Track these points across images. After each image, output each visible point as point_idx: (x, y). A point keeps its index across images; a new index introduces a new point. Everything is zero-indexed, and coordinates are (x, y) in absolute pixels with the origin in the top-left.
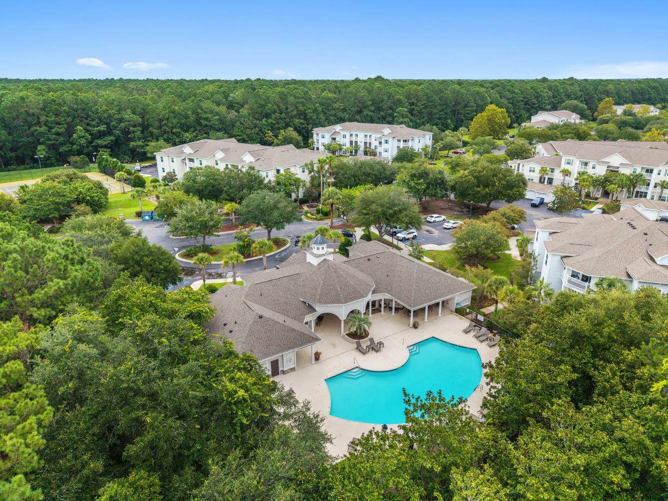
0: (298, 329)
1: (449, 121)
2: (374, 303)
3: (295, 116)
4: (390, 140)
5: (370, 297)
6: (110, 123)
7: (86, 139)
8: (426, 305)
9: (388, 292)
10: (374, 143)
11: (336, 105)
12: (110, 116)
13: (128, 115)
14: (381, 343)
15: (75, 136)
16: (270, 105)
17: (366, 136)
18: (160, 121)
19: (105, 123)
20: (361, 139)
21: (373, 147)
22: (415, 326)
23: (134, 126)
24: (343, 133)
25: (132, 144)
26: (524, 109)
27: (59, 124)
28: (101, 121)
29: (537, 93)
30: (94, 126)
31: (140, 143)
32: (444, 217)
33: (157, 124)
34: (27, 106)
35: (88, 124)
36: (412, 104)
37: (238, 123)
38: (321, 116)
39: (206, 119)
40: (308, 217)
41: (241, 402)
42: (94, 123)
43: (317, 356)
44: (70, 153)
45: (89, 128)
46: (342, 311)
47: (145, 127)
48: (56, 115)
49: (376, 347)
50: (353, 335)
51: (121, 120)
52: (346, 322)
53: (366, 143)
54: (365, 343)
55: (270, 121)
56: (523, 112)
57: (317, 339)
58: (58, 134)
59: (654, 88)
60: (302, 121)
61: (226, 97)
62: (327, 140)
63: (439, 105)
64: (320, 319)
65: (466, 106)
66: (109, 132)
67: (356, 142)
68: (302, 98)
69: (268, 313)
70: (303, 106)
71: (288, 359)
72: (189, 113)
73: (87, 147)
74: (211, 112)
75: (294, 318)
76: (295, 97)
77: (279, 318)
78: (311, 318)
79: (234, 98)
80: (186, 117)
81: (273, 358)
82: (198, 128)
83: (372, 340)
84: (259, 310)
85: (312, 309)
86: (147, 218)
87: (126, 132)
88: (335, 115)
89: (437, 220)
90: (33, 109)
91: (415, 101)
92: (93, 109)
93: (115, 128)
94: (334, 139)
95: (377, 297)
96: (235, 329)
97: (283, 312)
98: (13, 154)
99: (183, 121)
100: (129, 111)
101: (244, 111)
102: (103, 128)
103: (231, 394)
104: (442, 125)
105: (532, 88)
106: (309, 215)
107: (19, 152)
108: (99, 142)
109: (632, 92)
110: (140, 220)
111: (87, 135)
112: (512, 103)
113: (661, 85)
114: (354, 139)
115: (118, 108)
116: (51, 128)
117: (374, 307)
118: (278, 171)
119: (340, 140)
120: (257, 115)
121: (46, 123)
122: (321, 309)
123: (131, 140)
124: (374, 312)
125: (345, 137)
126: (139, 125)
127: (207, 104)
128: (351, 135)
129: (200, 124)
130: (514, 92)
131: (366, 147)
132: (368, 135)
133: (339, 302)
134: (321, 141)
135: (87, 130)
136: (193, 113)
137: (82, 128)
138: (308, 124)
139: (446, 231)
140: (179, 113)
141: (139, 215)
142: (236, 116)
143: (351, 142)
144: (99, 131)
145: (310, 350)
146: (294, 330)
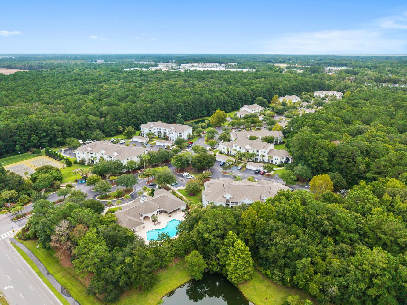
0: (138, 221)
1: (204, 112)
2: (160, 211)
3: (132, 118)
4: (174, 133)
5: (158, 210)
6: (47, 132)
7: (37, 140)
8: (177, 209)
9: (163, 208)
10: (168, 133)
11: (151, 110)
12: (48, 129)
13: (55, 127)
14: (160, 222)
15: (31, 139)
16: (120, 114)
17: (164, 130)
18: (69, 127)
19: (45, 132)
20: (162, 131)
21: (167, 134)
22: (170, 217)
23: (58, 131)
24: (154, 128)
25: (58, 139)
26: (239, 102)
27: (25, 134)
28: (44, 131)
29: (245, 94)
30: (41, 134)
31: (62, 139)
32: (188, 174)
33: (69, 129)
34: (10, 128)
35: (37, 133)
36: (187, 106)
37: (106, 124)
38: (144, 116)
39: (91, 124)
40: (140, 177)
41: (130, 236)
42: (40, 132)
43: (144, 227)
44: (30, 147)
45: (38, 134)
46: (150, 215)
47: (63, 131)
48: (24, 131)
49: (159, 224)
50: (153, 221)
51: (53, 130)
52: (151, 218)
53: (164, 132)
54: (156, 223)
55: (120, 122)
56: (239, 103)
57: (143, 223)
58: (25, 139)
59: (302, 84)
60: (135, 120)
61: (98, 110)
62: (147, 131)
63: (199, 105)
64: (145, 218)
65: (212, 104)
66: (47, 136)
67: (160, 132)
68: (135, 109)
69: (131, 218)
70: (135, 113)
71: (136, 229)
72: (83, 122)
73: (38, 143)
74: (93, 120)
75: (138, 219)
76: (131, 109)
77: (134, 219)
78: (142, 218)
79: (102, 110)
80: (81, 124)
81: (133, 229)
82: (87, 128)
83: (158, 222)
84: (129, 217)
85: (142, 215)
86: (80, 182)
87: (55, 135)
88: (151, 115)
89: (186, 175)
90: (13, 130)
91: (188, 105)
92: (39, 126)
93: (50, 134)
94: (150, 130)
95: (160, 210)
96: (123, 223)
97: (134, 217)
98: (4, 150)
99: (80, 126)
100: (55, 125)
101: (108, 118)
102: (44, 134)
103: (129, 235)
104: (201, 114)
105: (242, 92)
106: (140, 176)
107: (7, 149)
108: (43, 140)
109: (292, 87)
110: (77, 183)
111: (37, 138)
112: (233, 100)
113: (305, 82)
114: (159, 130)
115: (50, 124)
116: (21, 137)
117: (160, 212)
118: (128, 159)
119: (153, 131)
120: (114, 119)
121: (19, 136)
122: (144, 215)
123: (57, 138)
124: (160, 213)
125: (155, 129)
126: (61, 131)
127: (91, 117)
128: (158, 129)
129: (88, 127)
130: (234, 94)
131: (164, 134)
132: (165, 129)
133: (149, 213)
134: (145, 131)
135: (37, 136)
136: (84, 122)
137: (34, 135)
138: (138, 121)
139: (188, 180)
140: (78, 123)
141: (76, 181)
142: (104, 121)
143: (158, 132)
144: (43, 136)
145: (142, 226)
146: (137, 222)
